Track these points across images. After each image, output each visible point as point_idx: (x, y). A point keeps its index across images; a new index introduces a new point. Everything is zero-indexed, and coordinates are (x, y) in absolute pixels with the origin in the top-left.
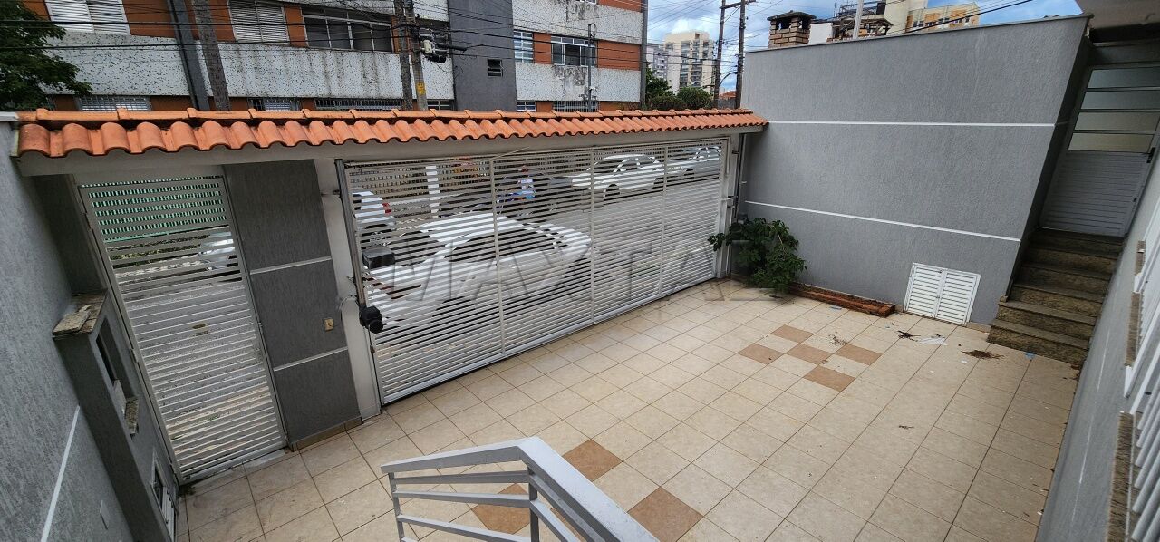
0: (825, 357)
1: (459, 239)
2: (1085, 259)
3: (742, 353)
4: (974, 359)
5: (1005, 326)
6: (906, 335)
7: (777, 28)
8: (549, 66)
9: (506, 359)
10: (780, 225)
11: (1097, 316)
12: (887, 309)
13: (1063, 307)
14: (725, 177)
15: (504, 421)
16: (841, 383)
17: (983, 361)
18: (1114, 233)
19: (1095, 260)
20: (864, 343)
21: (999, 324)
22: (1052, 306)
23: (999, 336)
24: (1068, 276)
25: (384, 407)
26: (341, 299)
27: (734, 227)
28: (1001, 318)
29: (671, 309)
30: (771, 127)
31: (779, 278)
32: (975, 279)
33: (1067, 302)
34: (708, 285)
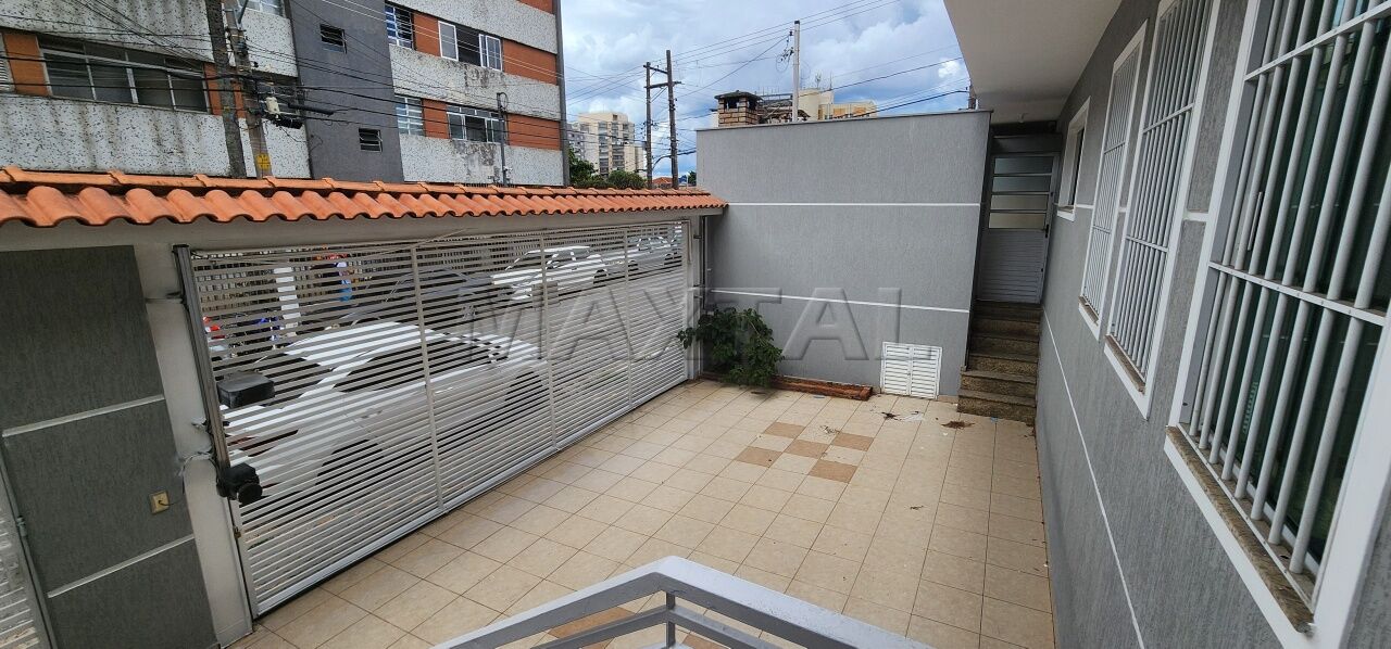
0: (822, 451)
1: (358, 359)
2: (1017, 325)
3: (739, 459)
4: (952, 430)
5: (969, 395)
6: (889, 416)
7: (725, 107)
8: (447, 141)
9: (445, 515)
10: (752, 314)
11: (1035, 375)
12: (866, 393)
13: (1010, 370)
14: (689, 264)
15: (461, 600)
16: (845, 474)
17: (960, 431)
18: (1032, 300)
19: (1026, 325)
20: (855, 429)
21: (964, 393)
22: (1001, 371)
23: (968, 404)
24: (1008, 342)
25: (258, 620)
26: (182, 460)
27: (703, 319)
28: (965, 387)
29: (648, 420)
30: (730, 209)
31: (761, 372)
32: (938, 353)
33: (1012, 365)
34: (682, 389)
